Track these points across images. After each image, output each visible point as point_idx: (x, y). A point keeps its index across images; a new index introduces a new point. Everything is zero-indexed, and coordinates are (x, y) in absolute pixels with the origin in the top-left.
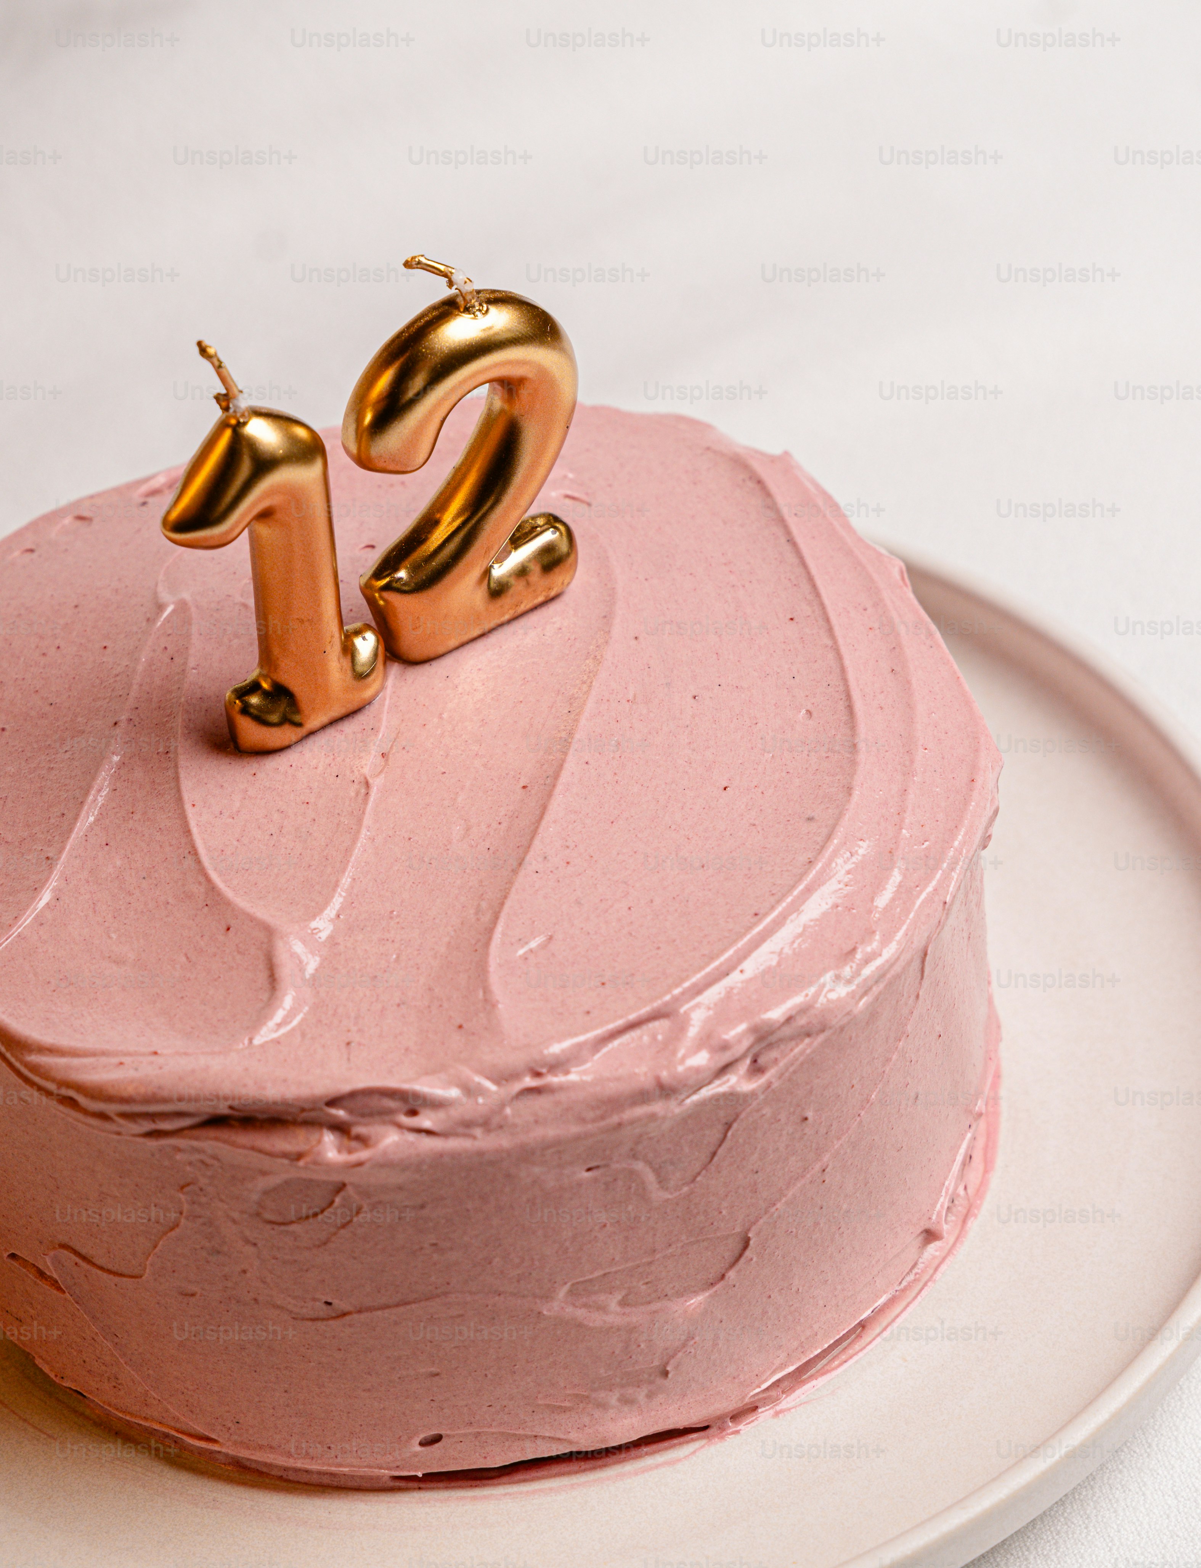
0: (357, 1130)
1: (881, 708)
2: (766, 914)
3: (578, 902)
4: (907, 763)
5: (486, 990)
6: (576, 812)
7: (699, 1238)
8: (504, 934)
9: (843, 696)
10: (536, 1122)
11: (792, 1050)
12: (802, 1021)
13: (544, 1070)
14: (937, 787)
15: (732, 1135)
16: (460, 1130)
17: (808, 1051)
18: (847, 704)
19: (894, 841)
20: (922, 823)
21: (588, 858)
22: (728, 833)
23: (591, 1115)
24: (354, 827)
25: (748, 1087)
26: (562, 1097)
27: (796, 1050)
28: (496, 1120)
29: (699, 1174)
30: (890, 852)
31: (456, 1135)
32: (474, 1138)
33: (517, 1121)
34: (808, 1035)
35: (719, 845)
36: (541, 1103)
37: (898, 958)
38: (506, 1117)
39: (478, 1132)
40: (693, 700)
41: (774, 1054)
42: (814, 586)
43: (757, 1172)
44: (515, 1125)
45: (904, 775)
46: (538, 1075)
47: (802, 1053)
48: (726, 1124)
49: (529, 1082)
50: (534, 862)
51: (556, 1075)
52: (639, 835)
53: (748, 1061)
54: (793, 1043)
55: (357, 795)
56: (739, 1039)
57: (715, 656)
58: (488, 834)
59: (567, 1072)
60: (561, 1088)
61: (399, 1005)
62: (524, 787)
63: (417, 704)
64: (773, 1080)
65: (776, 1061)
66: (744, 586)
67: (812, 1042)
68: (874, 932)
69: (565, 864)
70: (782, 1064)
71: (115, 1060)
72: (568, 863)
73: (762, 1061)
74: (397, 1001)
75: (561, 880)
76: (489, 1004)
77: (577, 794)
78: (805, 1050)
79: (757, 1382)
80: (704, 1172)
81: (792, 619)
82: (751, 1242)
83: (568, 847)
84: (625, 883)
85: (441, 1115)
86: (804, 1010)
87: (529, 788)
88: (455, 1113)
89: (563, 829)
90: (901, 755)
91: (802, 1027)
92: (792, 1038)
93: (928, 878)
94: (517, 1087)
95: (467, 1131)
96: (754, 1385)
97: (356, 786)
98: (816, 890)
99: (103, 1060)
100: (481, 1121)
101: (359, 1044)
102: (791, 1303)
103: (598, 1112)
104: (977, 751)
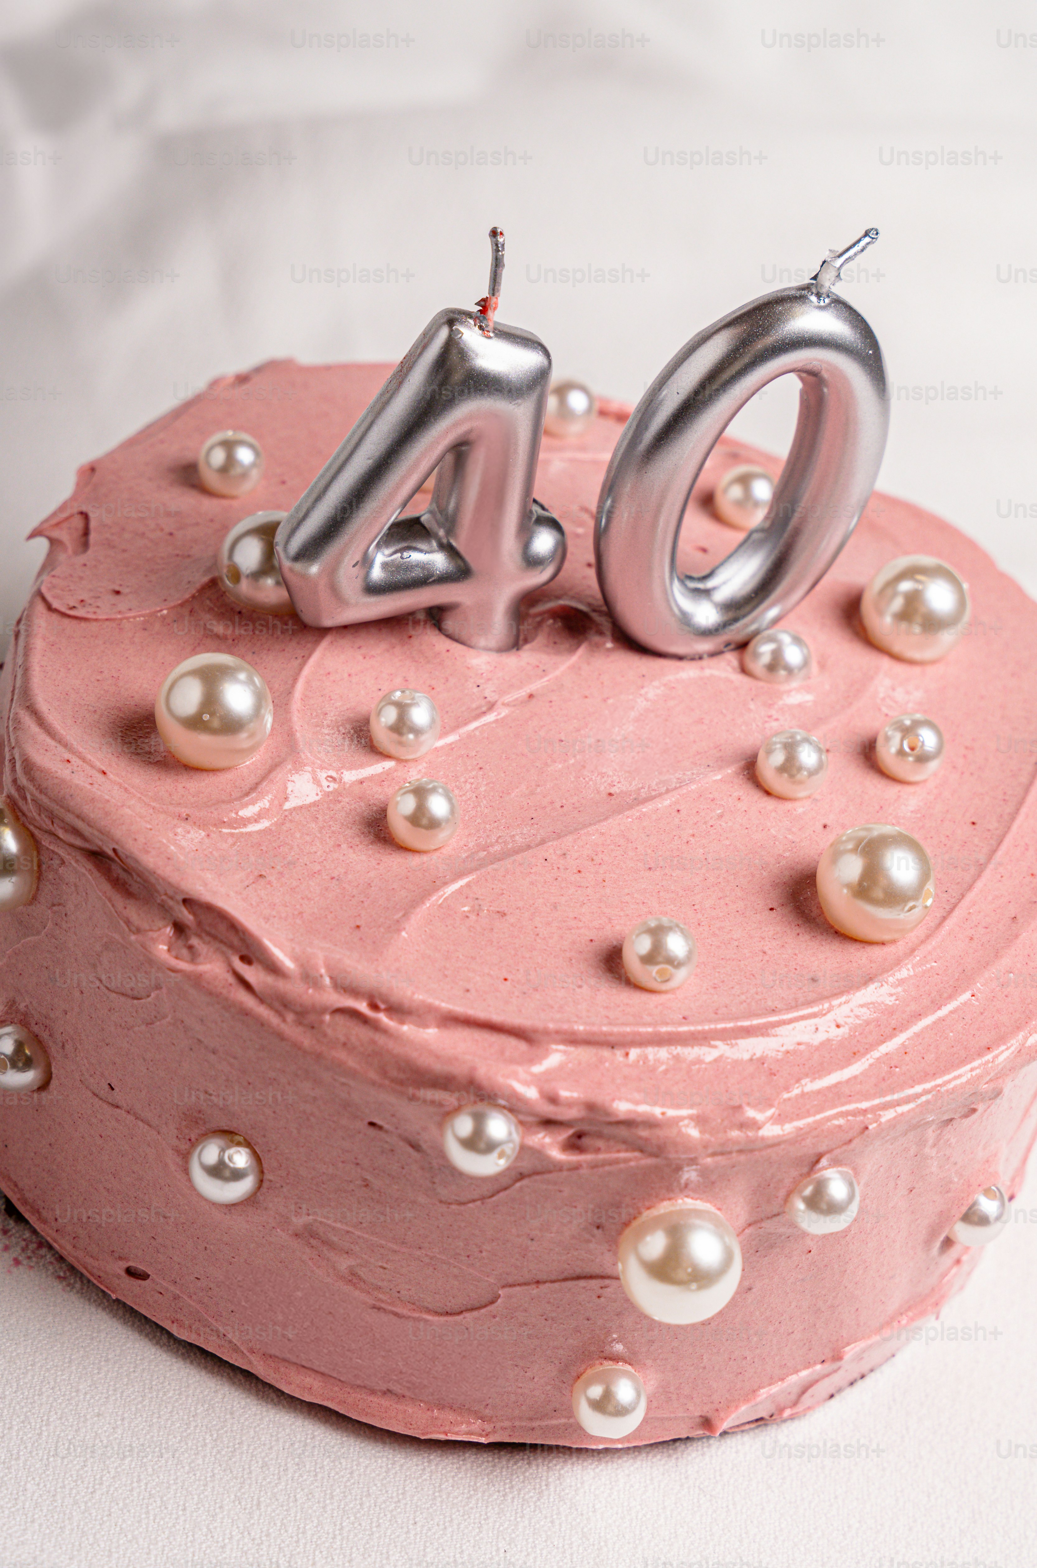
0: (194, 941)
1: (971, 939)
2: (692, 1024)
3: (555, 906)
4: (945, 995)
5: (406, 915)
6: (628, 840)
7: (451, 1261)
8: (468, 885)
9: (948, 908)
10: (345, 1044)
11: (619, 1151)
12: (644, 1133)
13: (382, 1006)
14: (952, 1032)
15: (521, 1188)
16: (277, 1004)
17: (632, 1164)
18: (945, 915)
19: (867, 1046)
20: (907, 1050)
21: (600, 880)
22: (736, 943)
23: (394, 1073)
24: (447, 728)
25: (556, 1154)
26: (381, 1039)
27: (623, 1155)
28: (312, 1018)
29: (474, 1201)
30: (855, 1054)
31: (271, 1007)
32: (284, 1020)
33: (329, 1031)
34: (641, 1151)
35: (719, 947)
36: (360, 1033)
37: (778, 1144)
38: (322, 1022)
39: (290, 1017)
40: (821, 827)
41: (600, 1143)
42: (1017, 811)
43: (532, 1240)
44: (325, 1035)
45: (932, 1002)
46: (374, 1007)
47: (626, 1161)
48: (521, 1174)
49: (362, 1007)
50: (551, 851)
51: (391, 1019)
52: (662, 894)
53: (571, 1132)
54: (623, 1147)
55: (477, 708)
56: (570, 1104)
57: (877, 808)
58: (545, 807)
59: (402, 1022)
60: (384, 1031)
61: (333, 878)
62: (610, 794)
63: (598, 679)
64: (585, 1165)
65: (598, 1150)
66: (962, 773)
67: (641, 1159)
68: (771, 1106)
69: (575, 871)
70: (601, 1156)
71: (67, 756)
72: (579, 871)
73: (585, 1141)
74: (335, 875)
75: (559, 879)
76: (396, 927)
77: (644, 828)
78: (630, 1160)
79: (447, 1428)
80: (479, 1203)
81: (973, 823)
82: (499, 1301)
83: (593, 860)
84: (610, 919)
85: (270, 979)
86: (651, 1124)
87: (612, 797)
88: (281, 985)
89: (603, 845)
90: (946, 986)
91: (640, 1138)
92: (624, 1142)
93: (867, 1097)
94: (350, 1002)
95: (281, 1008)
96: (442, 1429)
97: (483, 702)
98: (757, 1036)
99: (61, 749)
100: (298, 1009)
101: (269, 883)
102: (520, 1385)
103: (402, 1076)
104: (1018, 1028)
